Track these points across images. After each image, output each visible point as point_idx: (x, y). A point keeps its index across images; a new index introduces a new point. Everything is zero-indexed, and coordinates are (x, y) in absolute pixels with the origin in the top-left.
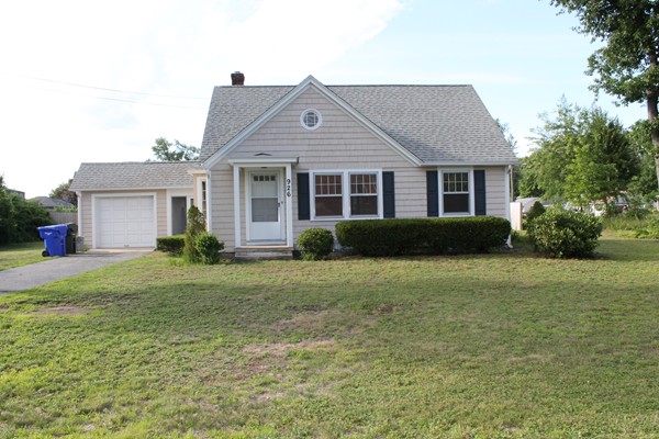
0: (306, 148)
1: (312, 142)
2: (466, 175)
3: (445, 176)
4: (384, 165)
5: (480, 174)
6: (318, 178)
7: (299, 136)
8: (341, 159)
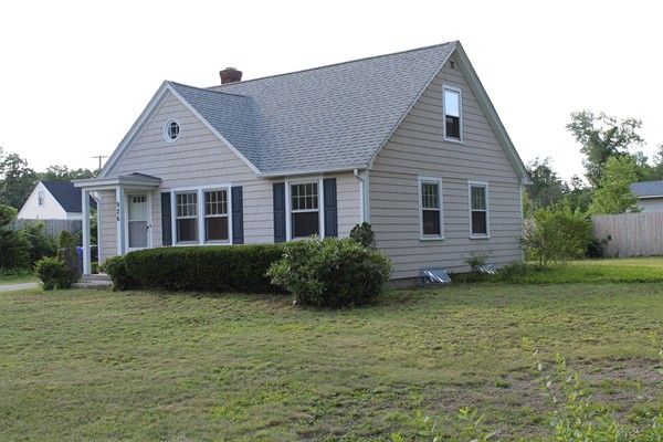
0: (168, 163)
1: (173, 156)
2: (316, 185)
3: (294, 188)
4: (233, 178)
5: (331, 184)
6: (179, 196)
7: (163, 151)
8: (195, 175)
